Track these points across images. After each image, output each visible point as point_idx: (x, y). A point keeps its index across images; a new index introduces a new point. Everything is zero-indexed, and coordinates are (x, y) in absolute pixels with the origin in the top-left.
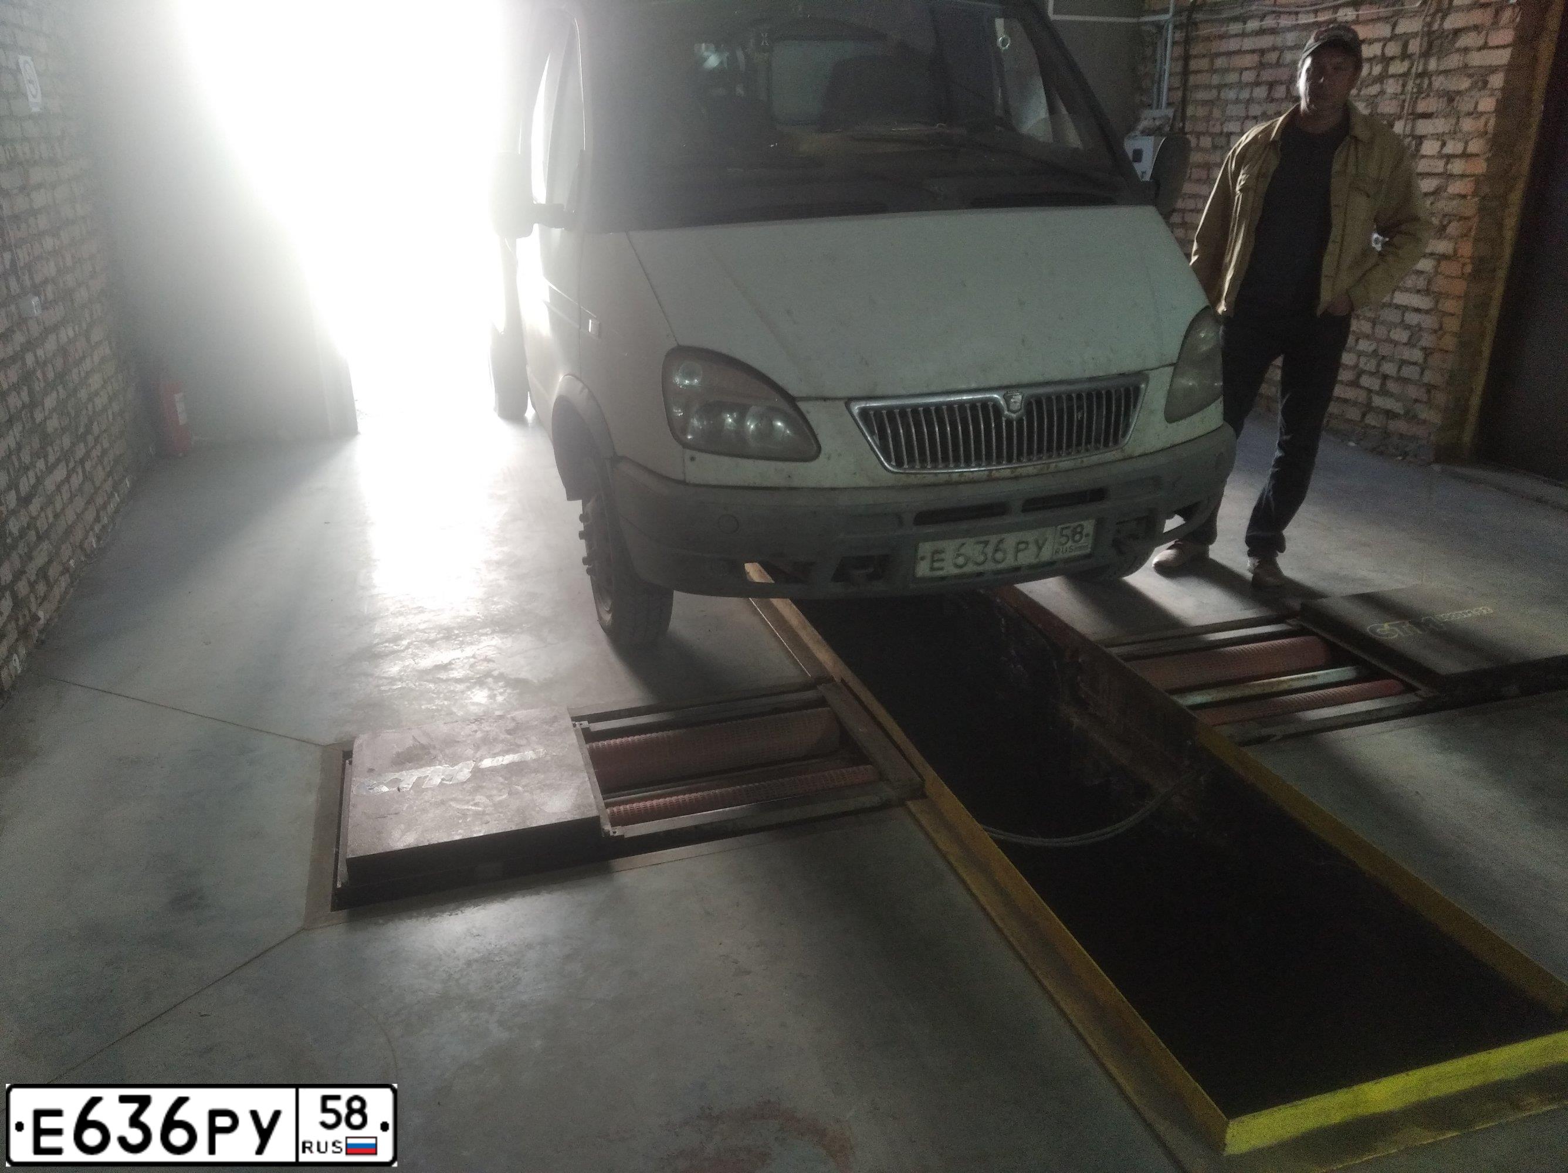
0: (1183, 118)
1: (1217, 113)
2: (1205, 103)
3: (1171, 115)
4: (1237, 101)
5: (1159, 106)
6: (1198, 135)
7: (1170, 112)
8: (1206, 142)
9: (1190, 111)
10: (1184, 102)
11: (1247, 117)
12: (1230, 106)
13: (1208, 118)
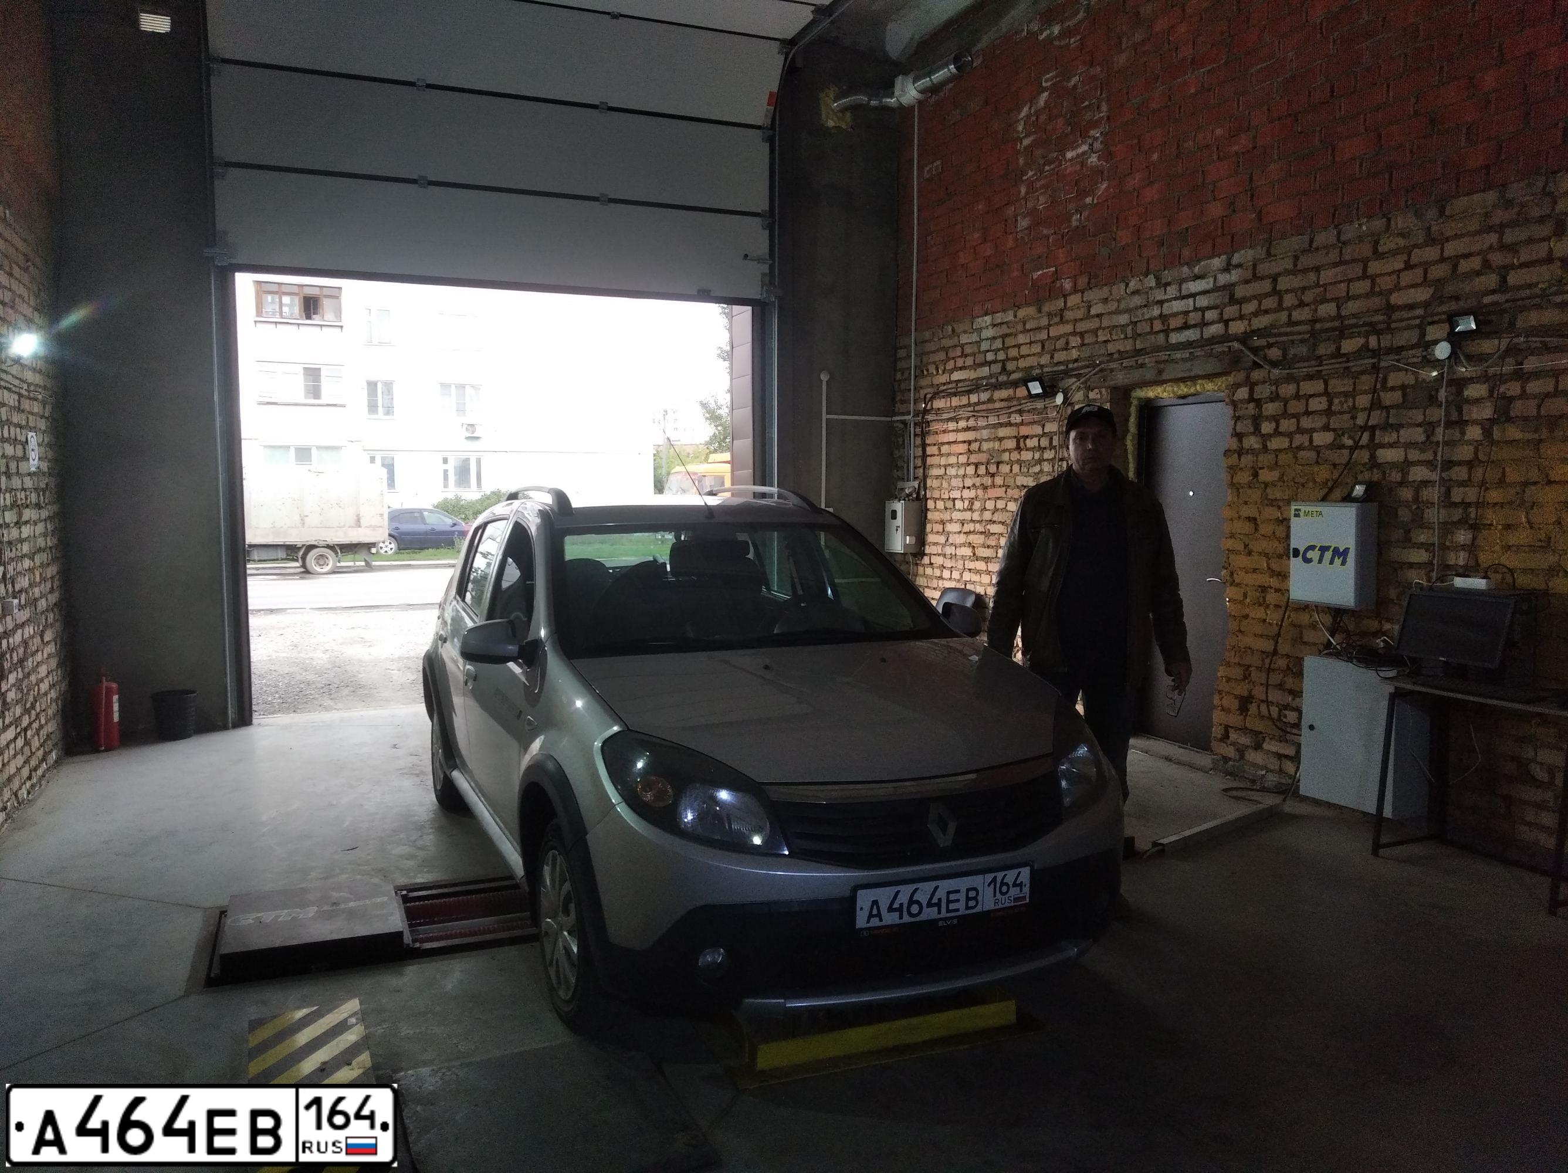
0: (925, 489)
1: (945, 484)
2: (937, 477)
3: (917, 487)
4: (957, 476)
5: (908, 480)
6: (935, 500)
7: (916, 484)
8: (940, 505)
9: (929, 482)
10: (925, 477)
11: (964, 487)
12: (953, 480)
13: (940, 488)
